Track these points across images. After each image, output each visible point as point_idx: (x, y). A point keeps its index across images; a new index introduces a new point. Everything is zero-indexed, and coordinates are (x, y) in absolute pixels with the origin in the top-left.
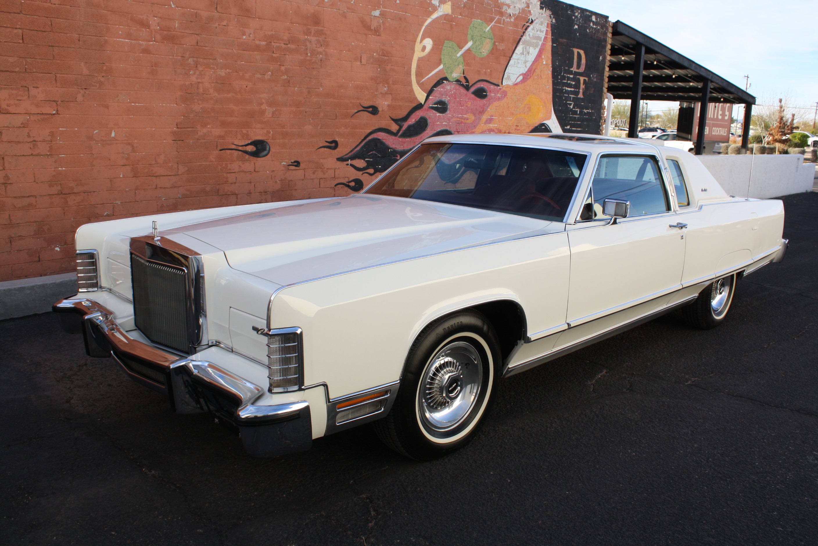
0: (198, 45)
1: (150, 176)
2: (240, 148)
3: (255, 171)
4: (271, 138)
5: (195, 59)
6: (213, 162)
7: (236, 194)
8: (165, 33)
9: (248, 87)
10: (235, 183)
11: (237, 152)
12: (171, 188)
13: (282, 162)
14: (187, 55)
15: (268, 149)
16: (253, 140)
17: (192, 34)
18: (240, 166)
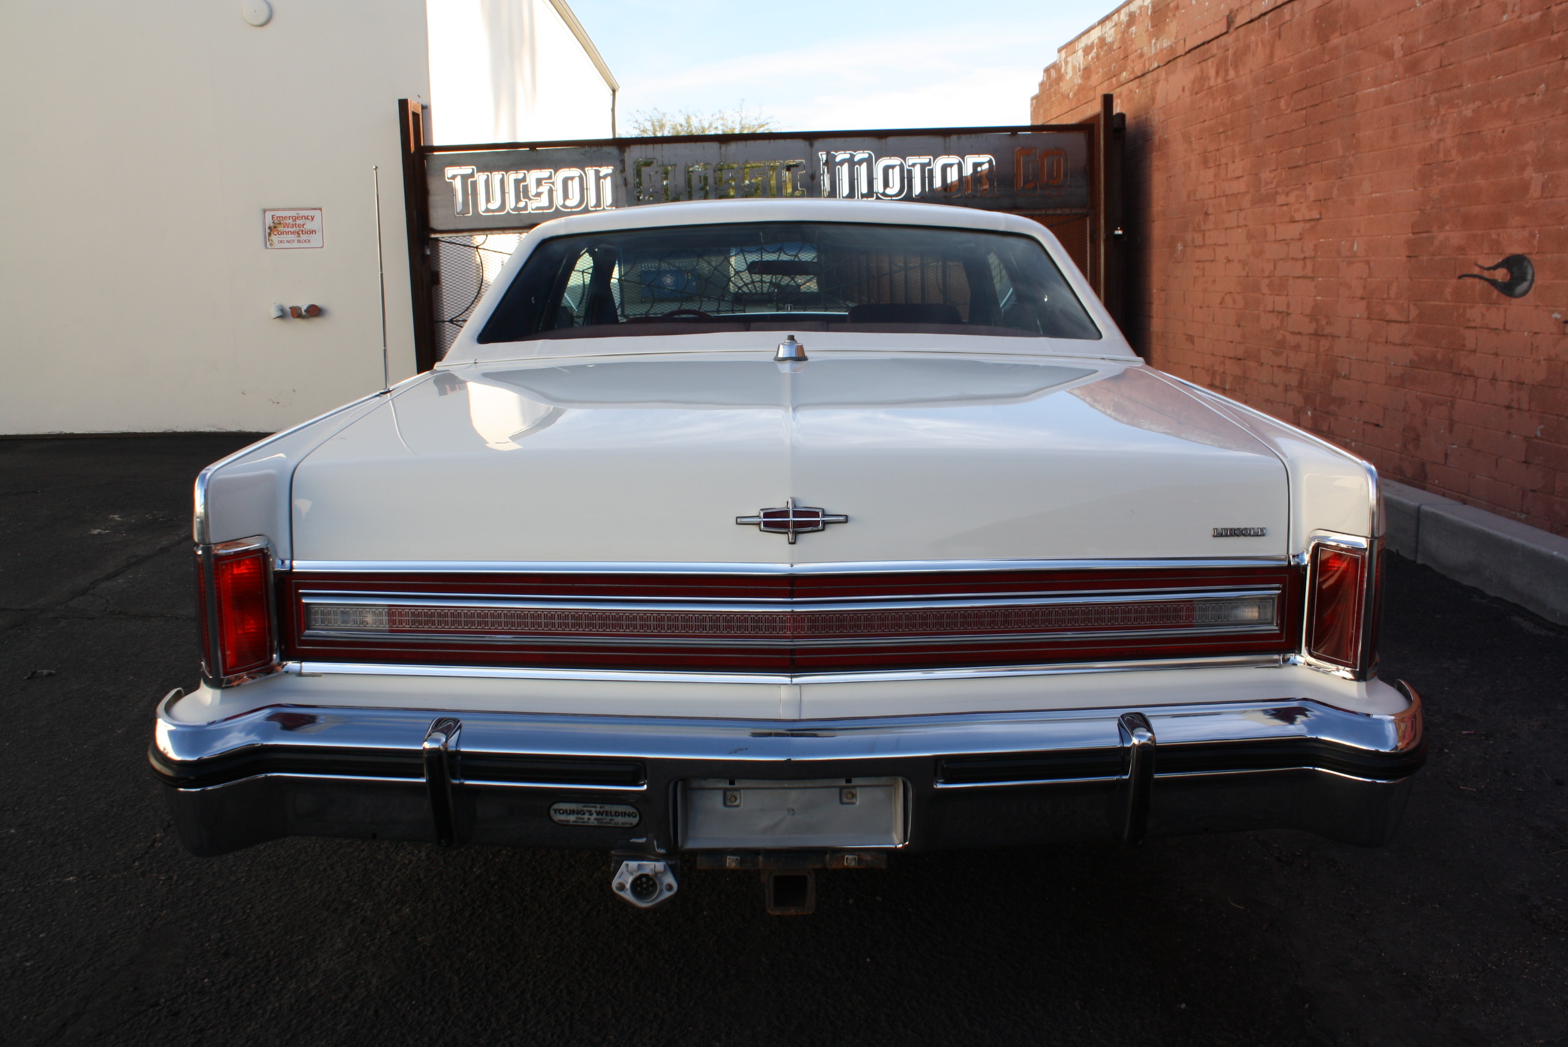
0: (1443, 65)
1: (1382, 320)
2: (1486, 274)
3: (1504, 329)
4: (1536, 250)
5: (1437, 95)
6: (1447, 301)
7: (1474, 376)
8: (1408, 59)
9: (1505, 132)
10: (1475, 352)
11: (1482, 282)
12: (1400, 345)
13: (1553, 312)
14: (1428, 92)
15: (1529, 277)
16: (1508, 255)
17: (1437, 46)
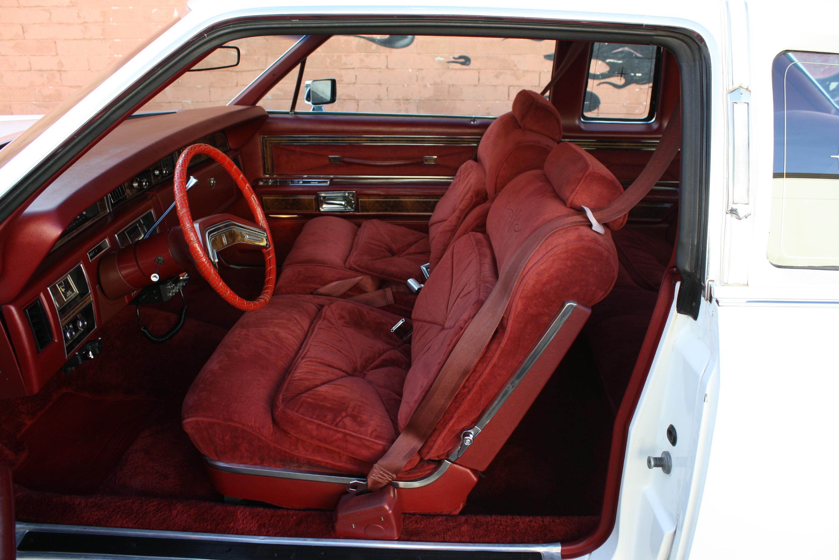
3: (387, 67)
10: (355, 83)
13: (437, 57)
18: (362, 60)
